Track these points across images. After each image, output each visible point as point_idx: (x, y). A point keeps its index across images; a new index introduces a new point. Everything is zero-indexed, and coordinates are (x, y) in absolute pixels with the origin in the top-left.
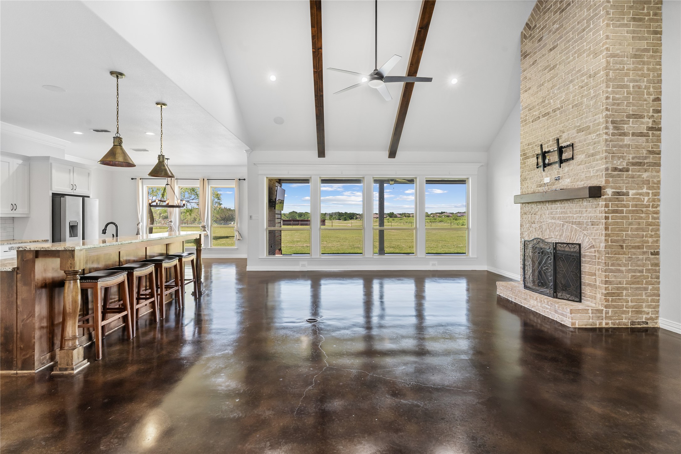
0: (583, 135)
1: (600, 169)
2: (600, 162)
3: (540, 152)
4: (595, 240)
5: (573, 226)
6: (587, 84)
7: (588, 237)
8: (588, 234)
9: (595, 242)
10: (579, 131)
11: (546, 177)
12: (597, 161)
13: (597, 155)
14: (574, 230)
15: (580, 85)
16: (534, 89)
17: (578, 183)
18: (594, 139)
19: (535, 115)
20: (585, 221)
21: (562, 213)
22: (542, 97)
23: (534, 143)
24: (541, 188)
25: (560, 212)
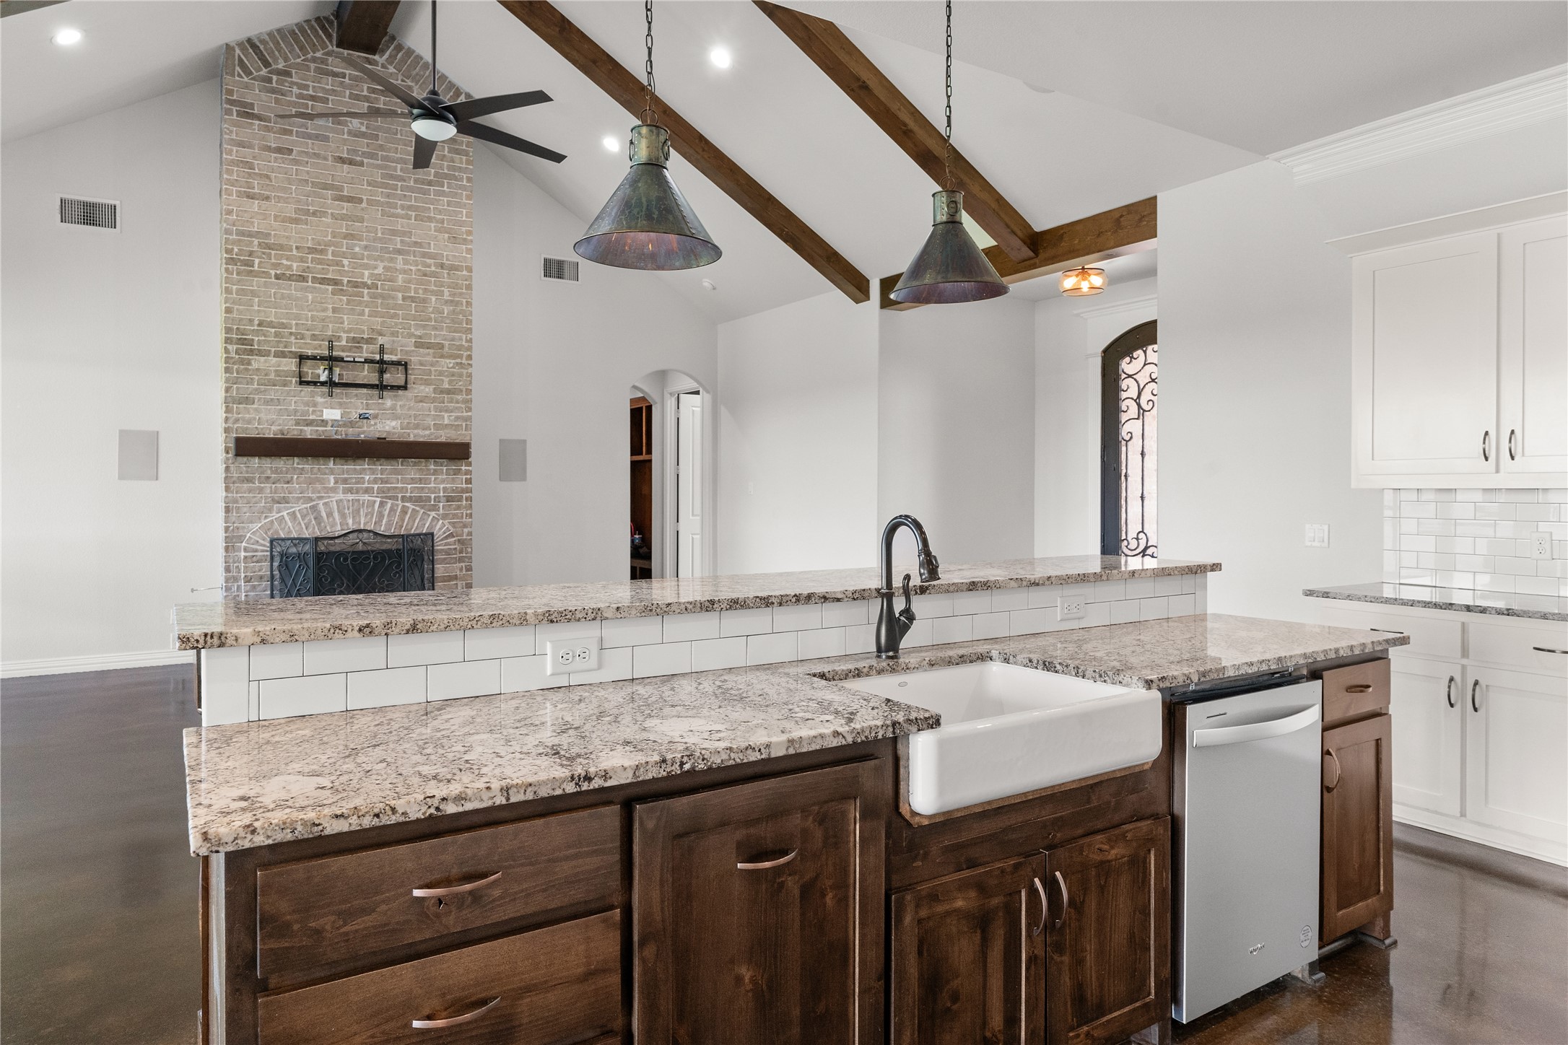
0: (429, 354)
1: (462, 416)
2: (463, 406)
3: (318, 351)
4: (453, 524)
5: (406, 504)
6: (434, 274)
7: (441, 522)
8: (439, 515)
9: (454, 527)
10: (419, 345)
11: (328, 408)
12: (457, 402)
13: (458, 395)
14: (410, 511)
15: (419, 267)
16: (285, 208)
17: (420, 432)
18: (451, 368)
19: (289, 268)
20: (433, 496)
21: (375, 481)
22: (313, 239)
23: (283, 326)
24: (310, 428)
25: (371, 479)
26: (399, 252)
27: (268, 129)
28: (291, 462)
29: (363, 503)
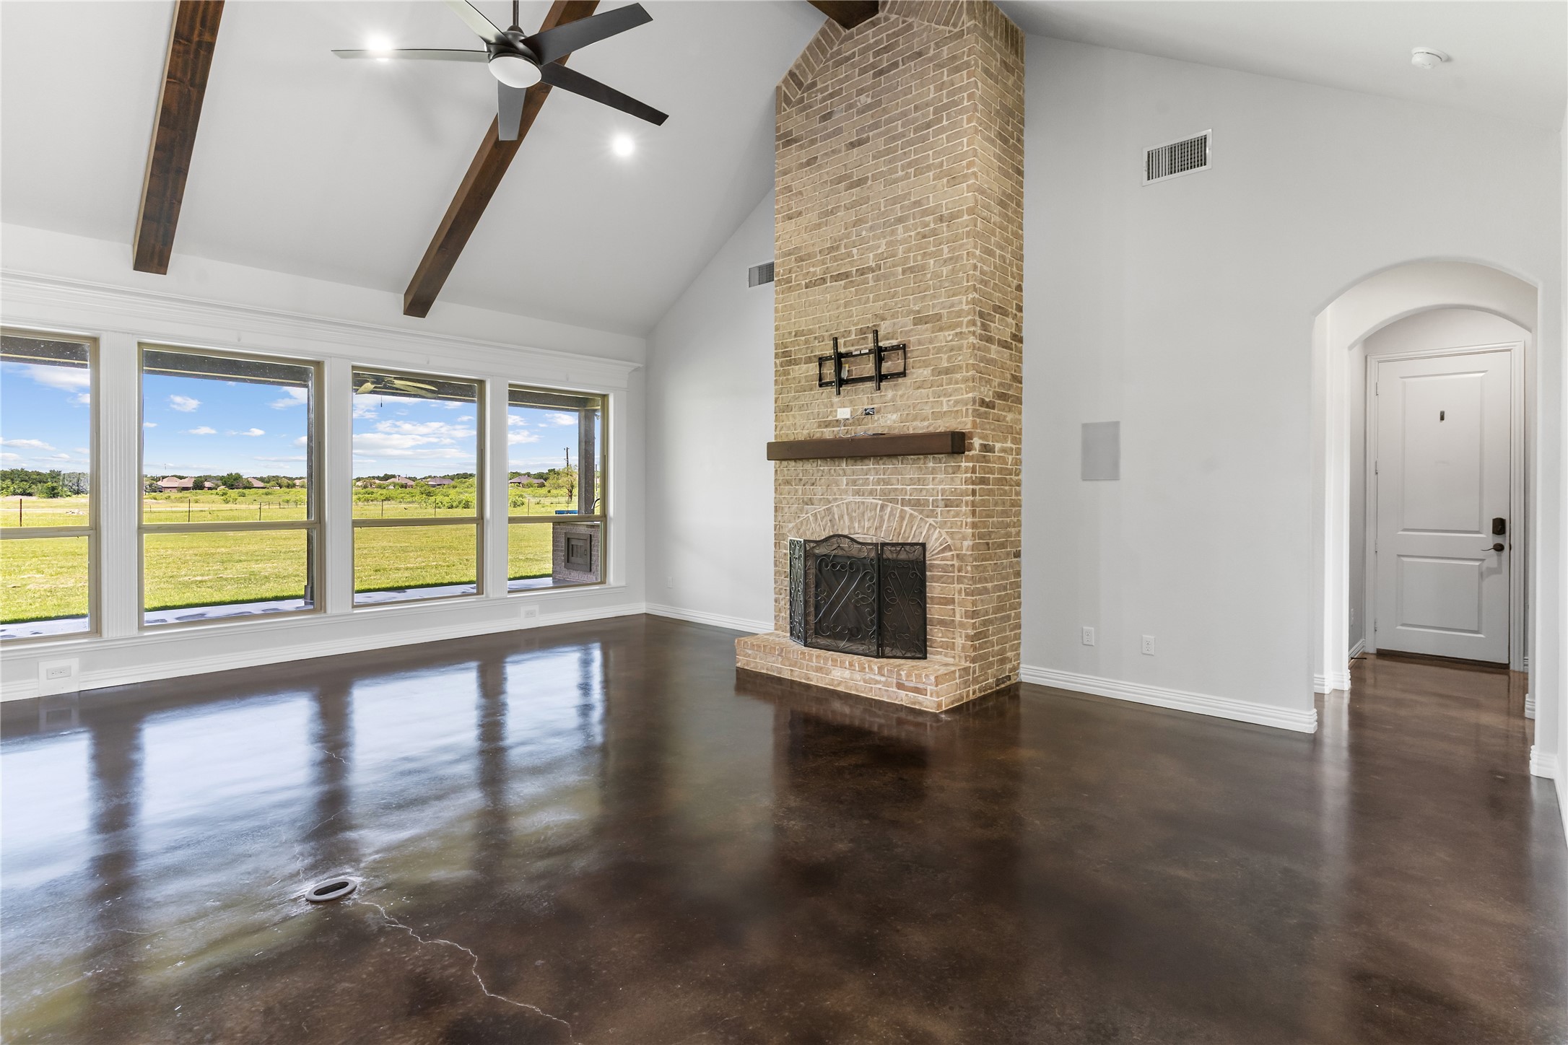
0: (927, 330)
1: (962, 399)
2: (963, 386)
3: (829, 352)
4: (951, 534)
5: (905, 508)
6: (934, 233)
7: (938, 530)
8: (937, 523)
9: (952, 539)
10: (918, 322)
11: (840, 407)
12: (957, 383)
13: (957, 373)
14: (908, 516)
15: (919, 230)
16: (812, 217)
17: (919, 423)
18: (951, 341)
19: (814, 274)
20: (931, 498)
21: (878, 482)
22: (831, 238)
23: (811, 332)
24: (829, 429)
25: (875, 480)
26: (900, 220)
27: (801, 147)
28: (815, 464)
29: (867, 506)
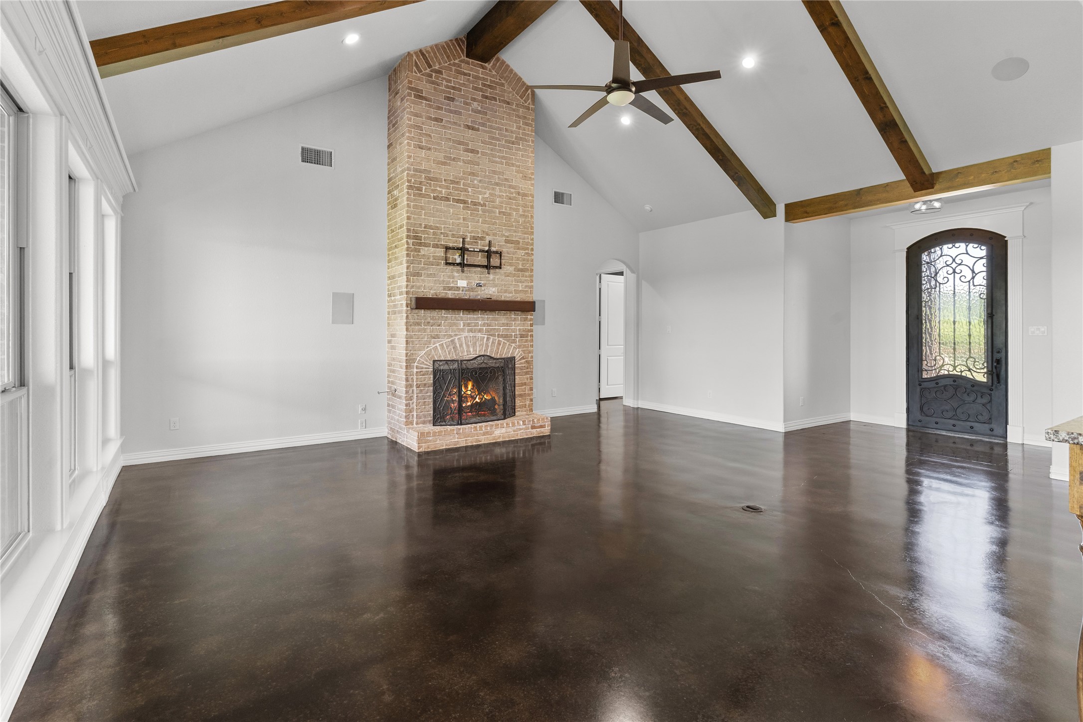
0: (512, 247)
1: (528, 285)
2: (529, 279)
3: (453, 244)
4: (524, 351)
5: (500, 339)
7: (518, 350)
8: (516, 346)
9: (524, 353)
10: (507, 241)
11: (459, 280)
12: (526, 277)
13: (526, 272)
14: (502, 343)
15: (507, 194)
16: (441, 157)
17: (508, 295)
18: (523, 256)
19: (441, 192)
20: (513, 334)
21: (484, 325)
22: (453, 175)
23: (438, 228)
24: (451, 292)
25: (482, 324)
26: (497, 184)
27: (430, 106)
28: (440, 313)
29: (478, 338)
